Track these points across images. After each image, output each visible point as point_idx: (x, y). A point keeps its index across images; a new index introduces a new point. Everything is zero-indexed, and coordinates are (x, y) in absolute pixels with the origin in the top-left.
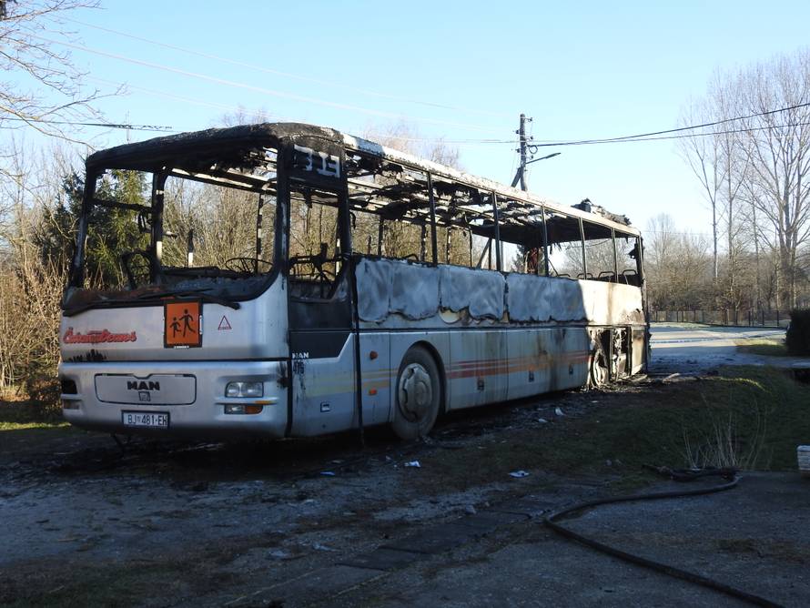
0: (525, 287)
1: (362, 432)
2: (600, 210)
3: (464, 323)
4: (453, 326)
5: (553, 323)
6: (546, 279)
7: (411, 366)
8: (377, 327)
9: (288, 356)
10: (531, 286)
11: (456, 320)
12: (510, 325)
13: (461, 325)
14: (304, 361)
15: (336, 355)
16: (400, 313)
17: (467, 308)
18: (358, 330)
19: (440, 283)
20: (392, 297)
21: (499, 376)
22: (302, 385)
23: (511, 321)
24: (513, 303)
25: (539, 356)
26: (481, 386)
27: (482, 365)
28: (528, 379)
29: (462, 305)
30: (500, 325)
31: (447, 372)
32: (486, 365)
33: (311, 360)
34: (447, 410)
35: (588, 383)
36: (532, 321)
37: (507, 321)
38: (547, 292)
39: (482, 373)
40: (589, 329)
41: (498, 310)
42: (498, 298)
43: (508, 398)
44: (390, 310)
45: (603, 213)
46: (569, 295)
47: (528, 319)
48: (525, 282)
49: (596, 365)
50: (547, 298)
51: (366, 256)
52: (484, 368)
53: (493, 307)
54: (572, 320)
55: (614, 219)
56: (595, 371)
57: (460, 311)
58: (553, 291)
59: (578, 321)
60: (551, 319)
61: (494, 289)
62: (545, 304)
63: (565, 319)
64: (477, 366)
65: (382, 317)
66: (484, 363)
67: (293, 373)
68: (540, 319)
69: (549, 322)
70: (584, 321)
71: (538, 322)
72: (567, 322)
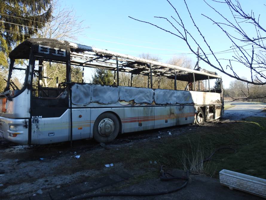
0: (163, 93)
1: (71, 142)
2: (204, 70)
3: (131, 105)
4: (126, 106)
5: (177, 104)
6: (175, 91)
7: (105, 119)
8: (83, 107)
9: (30, 117)
10: (166, 93)
11: (128, 104)
12: (156, 105)
13: (130, 106)
14: (39, 119)
15: (59, 116)
16: (98, 102)
17: (133, 100)
18: (71, 108)
19: (119, 92)
20: (92, 97)
21: (150, 121)
22: (37, 127)
23: (157, 104)
24: (157, 99)
25: (170, 115)
26: (140, 125)
27: (141, 118)
28: (165, 122)
29: (131, 99)
30: (150, 105)
31: (122, 121)
32: (143, 118)
33: (42, 118)
34: (122, 133)
35: (195, 122)
36: (167, 104)
37: (155, 104)
38: (175, 95)
39: (141, 121)
40: (195, 106)
41: (149, 101)
42: (150, 97)
43: (155, 128)
44: (91, 101)
45: (205, 71)
46: (185, 96)
47: (166, 103)
48: (163, 92)
49: (199, 117)
50: (175, 97)
51: (77, 83)
52: (142, 119)
53: (147, 100)
54: (187, 103)
55: (210, 73)
56: (198, 119)
57: (130, 101)
58: (178, 95)
59: (190, 104)
60: (177, 103)
61: (148, 94)
62: (175, 99)
63: (183, 103)
64: (138, 119)
65: (87, 103)
66: (142, 117)
67: (32, 123)
68: (171, 103)
69: (176, 104)
70: (193, 104)
71: (170, 104)
72: (184, 104)
